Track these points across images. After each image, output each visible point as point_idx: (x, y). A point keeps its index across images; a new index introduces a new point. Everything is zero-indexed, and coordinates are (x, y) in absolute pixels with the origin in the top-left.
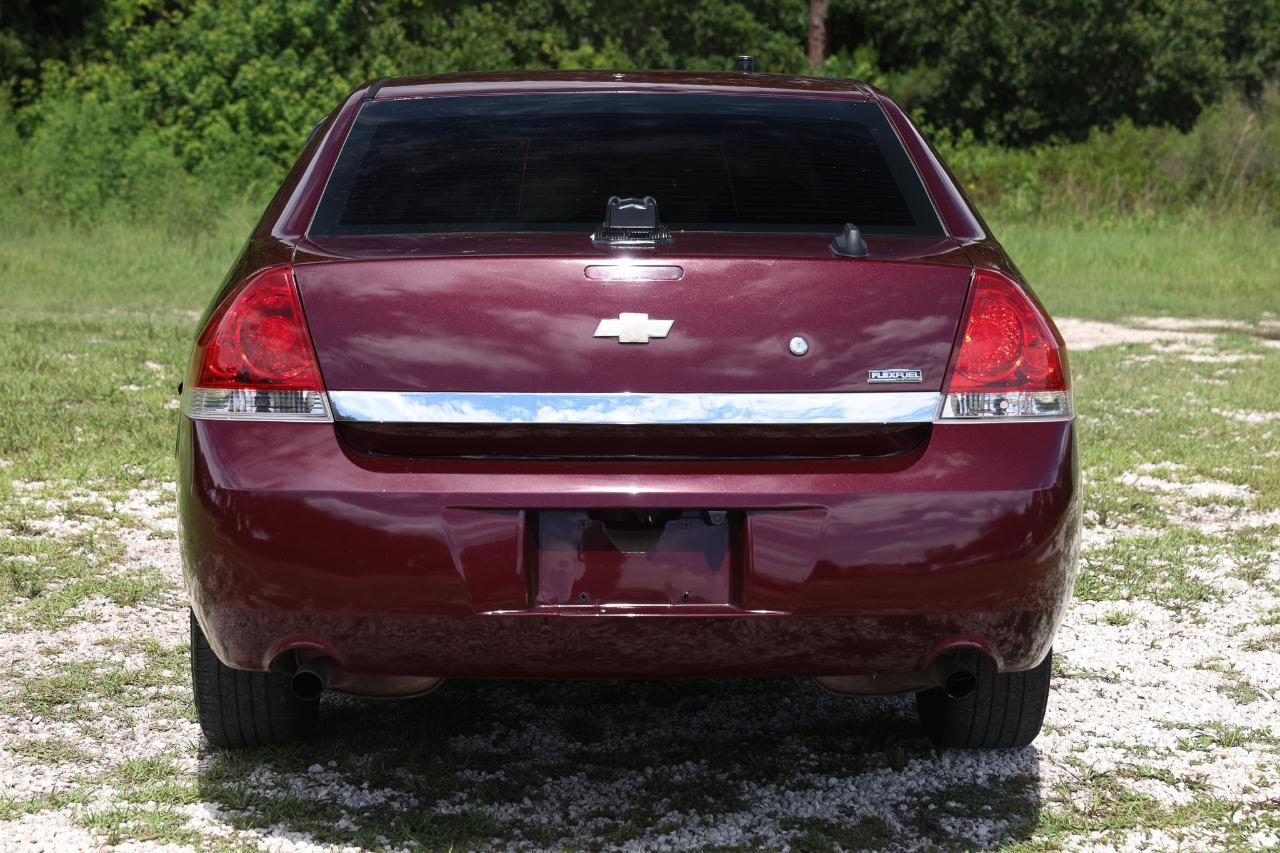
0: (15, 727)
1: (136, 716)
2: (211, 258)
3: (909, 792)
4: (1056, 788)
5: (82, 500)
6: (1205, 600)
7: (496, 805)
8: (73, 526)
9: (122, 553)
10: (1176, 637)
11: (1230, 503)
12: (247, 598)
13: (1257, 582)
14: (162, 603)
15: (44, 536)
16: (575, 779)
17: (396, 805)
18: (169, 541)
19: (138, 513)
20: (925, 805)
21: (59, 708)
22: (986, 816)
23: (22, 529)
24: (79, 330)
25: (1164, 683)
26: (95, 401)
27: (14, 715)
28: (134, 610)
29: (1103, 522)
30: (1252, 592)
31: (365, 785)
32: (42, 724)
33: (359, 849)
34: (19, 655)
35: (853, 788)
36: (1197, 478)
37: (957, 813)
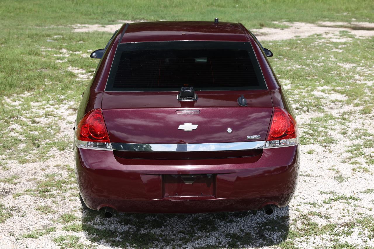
0: (36, 201)
1: (66, 196)
2: (77, 5)
3: (257, 223)
4: (293, 220)
5: (49, 109)
6: (332, 143)
7: (155, 229)
8: (47, 120)
9: (59, 129)
10: (324, 158)
11: (340, 101)
12: (91, 189)
13: (346, 135)
14: (70, 149)
15: (39, 124)
16: (175, 218)
17: (131, 230)
18: (71, 124)
19: (63, 113)
20: (261, 227)
21: (46, 194)
22: (276, 231)
23: (34, 122)
24: (44, 36)
25: (321, 176)
26: (50, 68)
27: (36, 197)
28: (63, 152)
29: (308, 111)
30: (344, 139)
31: (123, 223)
32: (43, 200)
33: (122, 248)
34: (36, 171)
35: (243, 222)
36: (332, 92)
37: (269, 230)
